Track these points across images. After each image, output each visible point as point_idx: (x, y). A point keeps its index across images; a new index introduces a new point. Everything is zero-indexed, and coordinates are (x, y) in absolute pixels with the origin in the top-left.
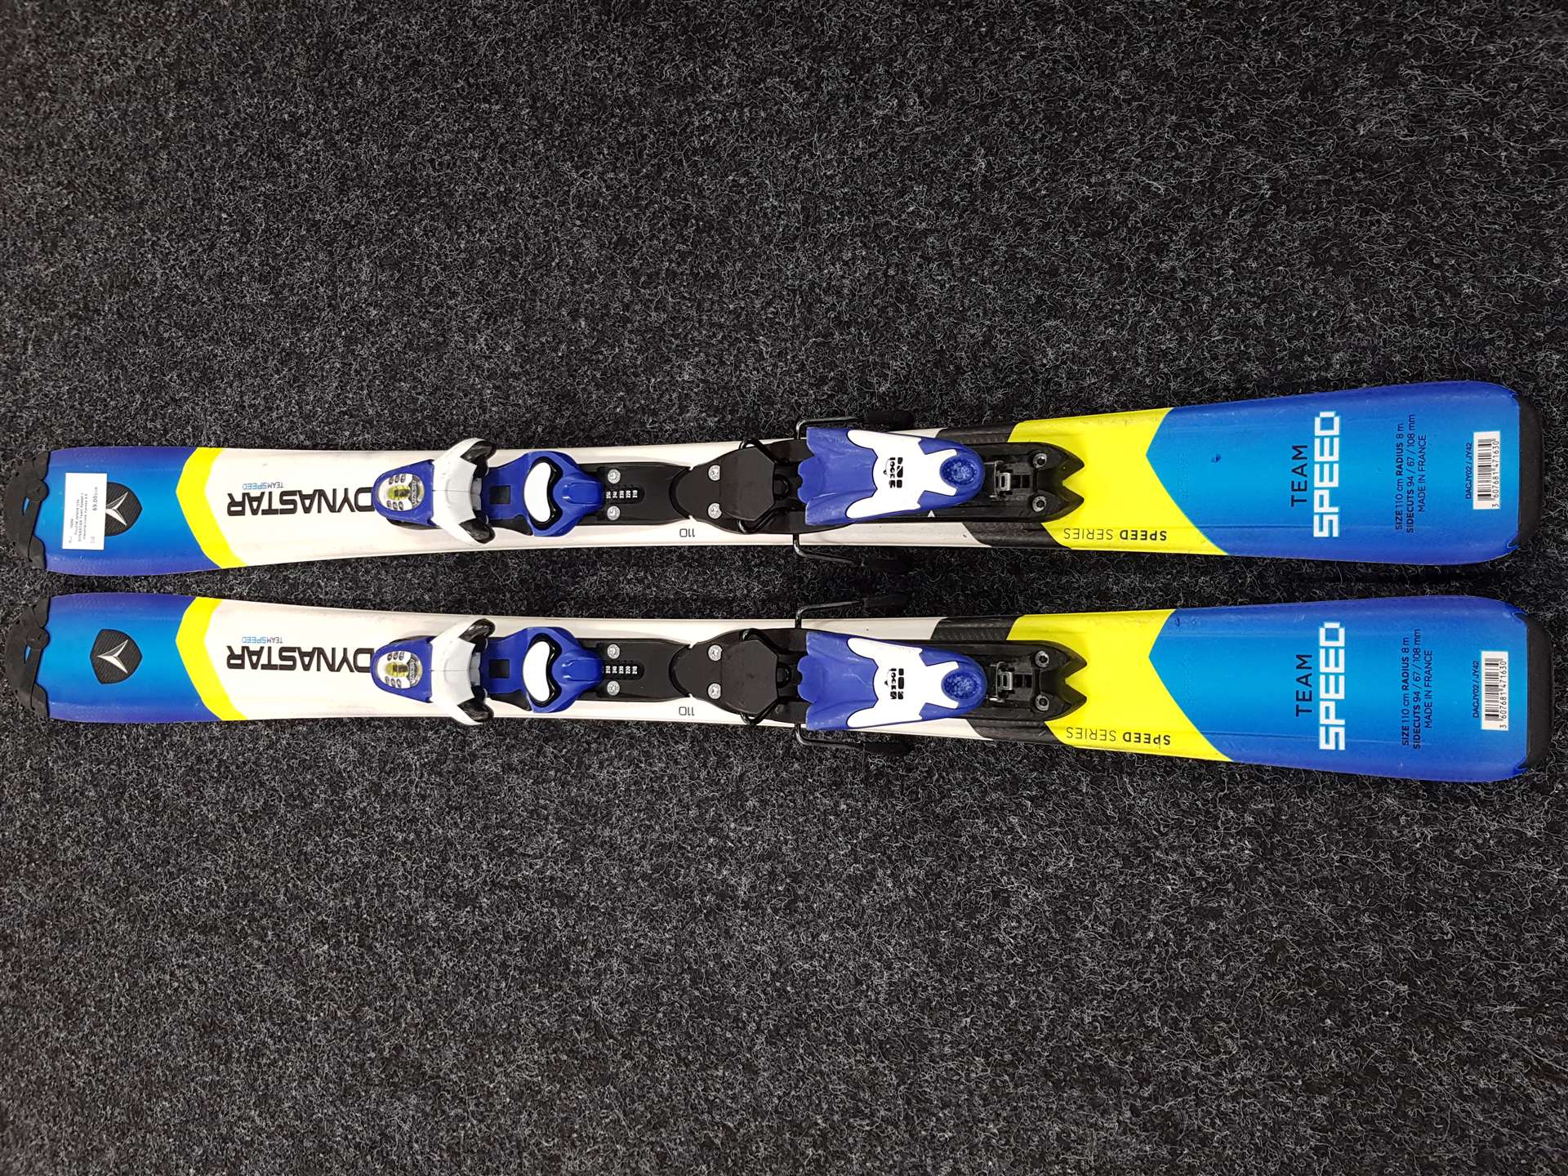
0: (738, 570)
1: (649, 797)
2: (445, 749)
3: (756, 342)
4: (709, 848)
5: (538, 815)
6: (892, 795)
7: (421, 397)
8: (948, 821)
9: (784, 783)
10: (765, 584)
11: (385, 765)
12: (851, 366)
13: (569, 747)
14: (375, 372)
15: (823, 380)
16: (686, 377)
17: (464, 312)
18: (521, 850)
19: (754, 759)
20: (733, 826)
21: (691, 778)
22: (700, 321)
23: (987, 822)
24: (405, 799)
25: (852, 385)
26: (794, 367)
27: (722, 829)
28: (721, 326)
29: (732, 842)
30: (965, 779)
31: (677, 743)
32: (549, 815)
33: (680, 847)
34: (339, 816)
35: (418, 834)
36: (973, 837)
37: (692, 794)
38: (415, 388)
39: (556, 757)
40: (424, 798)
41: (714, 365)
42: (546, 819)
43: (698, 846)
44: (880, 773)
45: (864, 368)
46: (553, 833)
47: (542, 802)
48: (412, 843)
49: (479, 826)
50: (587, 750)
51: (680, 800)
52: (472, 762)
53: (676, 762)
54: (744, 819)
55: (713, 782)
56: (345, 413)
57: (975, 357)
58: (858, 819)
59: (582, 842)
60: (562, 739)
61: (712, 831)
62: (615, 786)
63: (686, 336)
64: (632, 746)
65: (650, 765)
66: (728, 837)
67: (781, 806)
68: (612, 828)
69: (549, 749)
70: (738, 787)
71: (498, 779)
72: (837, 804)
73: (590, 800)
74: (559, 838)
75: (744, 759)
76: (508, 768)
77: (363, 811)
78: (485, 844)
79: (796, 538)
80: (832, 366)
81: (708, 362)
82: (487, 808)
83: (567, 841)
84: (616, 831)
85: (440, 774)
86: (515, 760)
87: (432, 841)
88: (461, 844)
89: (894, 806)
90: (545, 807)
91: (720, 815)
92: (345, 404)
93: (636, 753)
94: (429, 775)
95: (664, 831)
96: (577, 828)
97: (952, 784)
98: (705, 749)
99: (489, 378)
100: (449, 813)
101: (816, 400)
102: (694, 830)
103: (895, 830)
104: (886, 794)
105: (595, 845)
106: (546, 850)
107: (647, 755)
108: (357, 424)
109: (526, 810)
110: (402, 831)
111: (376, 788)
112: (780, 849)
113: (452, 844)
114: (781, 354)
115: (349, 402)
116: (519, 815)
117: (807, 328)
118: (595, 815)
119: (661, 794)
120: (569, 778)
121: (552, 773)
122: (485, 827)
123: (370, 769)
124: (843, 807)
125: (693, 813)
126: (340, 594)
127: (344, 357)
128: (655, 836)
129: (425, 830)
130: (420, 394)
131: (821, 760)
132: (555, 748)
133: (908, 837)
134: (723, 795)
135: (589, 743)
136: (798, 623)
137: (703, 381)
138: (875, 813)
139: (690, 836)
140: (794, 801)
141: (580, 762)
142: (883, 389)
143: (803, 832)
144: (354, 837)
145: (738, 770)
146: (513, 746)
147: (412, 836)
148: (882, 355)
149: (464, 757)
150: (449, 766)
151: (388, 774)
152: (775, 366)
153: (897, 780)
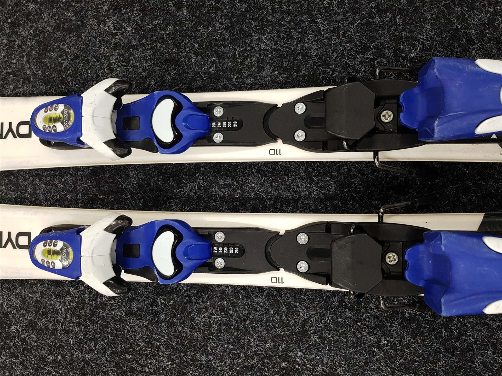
0: (302, 179)
1: (235, 334)
2: (83, 300)
3: (315, 23)
4: (282, 369)
5: (152, 345)
6: (422, 334)
7: (65, 62)
8: (464, 352)
9: (338, 325)
10: (322, 188)
11: (39, 310)
12: (388, 39)
13: (175, 299)
14: (32, 46)
15: (366, 49)
16: (263, 47)
17: (97, 5)
18: (140, 369)
19: (315, 308)
20: (299, 354)
21: (268, 321)
22: (273, 9)
23: (494, 352)
24: (54, 332)
25: (389, 53)
26: (344, 39)
27: (291, 356)
28: (288, 12)
29: (299, 365)
30: (477, 323)
31: (256, 296)
32: (160, 345)
33: (259, 369)
34: (6, 343)
35: (64, 357)
36: (484, 363)
37: (269, 332)
38: (61, 56)
39: (165, 306)
40: (67, 332)
41: (283, 39)
42: (159, 348)
43: (273, 368)
44: (412, 319)
45: (398, 40)
46: (164, 357)
47: (155, 337)
48: (60, 362)
49: (108, 352)
50: (190, 301)
51: (259, 336)
52: (103, 309)
53: (256, 310)
54: (308, 350)
55: (283, 324)
56: (9, 73)
57: (482, 34)
58: (396, 350)
59: (186, 364)
60: (170, 294)
61: (284, 357)
62: (210, 326)
63: (263, 19)
64: (223, 299)
65: (236, 312)
66: (296, 362)
67: (337, 341)
68: (208, 355)
69: (160, 301)
70: (303, 327)
71: (122, 320)
72: (379, 341)
73: (191, 335)
74: (168, 361)
75: (307, 308)
76: (130, 313)
77: (24, 340)
78: (113, 364)
79: (376, 155)
80: (374, 39)
81: (279, 36)
82: (114, 339)
83: (173, 363)
84: (211, 357)
85: (80, 317)
86: (135, 307)
87: (75, 361)
88: (96, 364)
89: (423, 341)
90: (158, 340)
91: (290, 347)
92: (10, 67)
93: (225, 303)
94: (72, 317)
95: (247, 357)
96: (182, 354)
97: (467, 326)
98: (277, 302)
99: (115, 49)
100: (86, 343)
101: (361, 62)
102: (270, 357)
103: (424, 358)
104: (416, 333)
105: (195, 366)
106: (159, 369)
107: (234, 304)
108: (19, 81)
109: (143, 342)
110: (52, 354)
111: (33, 325)
112: (336, 370)
113: (88, 364)
114: (335, 31)
115: (13, 66)
116: (138, 345)
117: (354, 14)
118: (195, 345)
119: (245, 332)
120: (175, 320)
121: (163, 317)
122: (113, 353)
123: (28, 312)
124: (384, 342)
125: (269, 345)
126: (6, 194)
127: (9, 36)
128: (240, 360)
129: (69, 354)
130: (64, 60)
131: (367, 310)
132: (164, 300)
133: (434, 363)
134: (292, 333)
135: (190, 296)
136: (381, 219)
137: (275, 49)
138: (409, 347)
139: (267, 361)
140: (346, 338)
141: (184, 310)
142: (413, 55)
143: (353, 359)
144: (17, 358)
145: (303, 316)
146: (134, 298)
147: (60, 358)
148: (411, 32)
149: (97, 305)
150: (86, 311)
151: (42, 315)
152: (330, 39)
153: (426, 323)
